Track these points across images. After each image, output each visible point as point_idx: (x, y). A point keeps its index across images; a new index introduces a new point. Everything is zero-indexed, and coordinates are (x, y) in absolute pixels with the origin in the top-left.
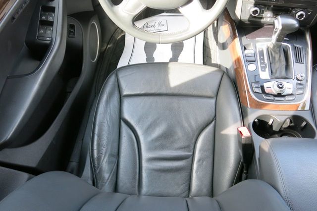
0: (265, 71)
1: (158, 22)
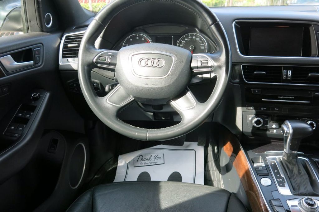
1: (153, 155)
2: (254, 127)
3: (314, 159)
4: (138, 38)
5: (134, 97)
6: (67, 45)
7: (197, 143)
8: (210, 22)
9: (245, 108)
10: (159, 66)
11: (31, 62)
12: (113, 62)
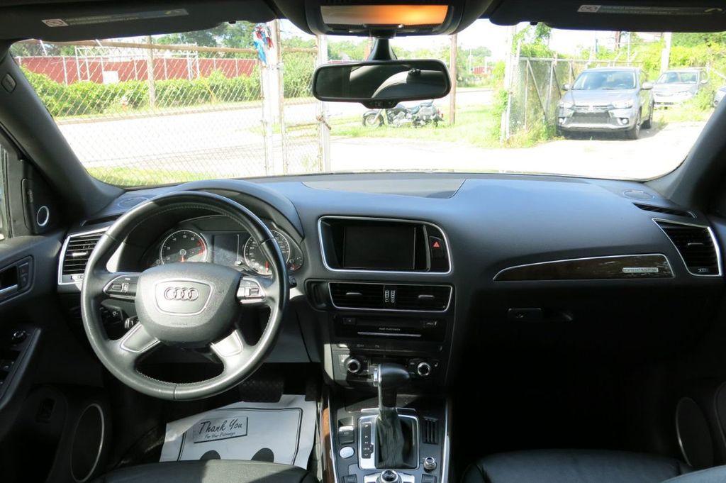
0: (369, 457)
1: (229, 420)
2: (348, 372)
3: (426, 418)
4: (185, 236)
5: (160, 340)
6: (70, 253)
7: (304, 396)
8: (261, 238)
9: (334, 346)
10: (192, 298)
11: (16, 286)
12: (132, 290)
